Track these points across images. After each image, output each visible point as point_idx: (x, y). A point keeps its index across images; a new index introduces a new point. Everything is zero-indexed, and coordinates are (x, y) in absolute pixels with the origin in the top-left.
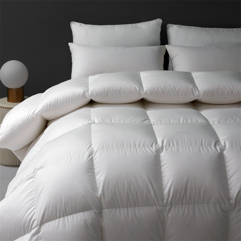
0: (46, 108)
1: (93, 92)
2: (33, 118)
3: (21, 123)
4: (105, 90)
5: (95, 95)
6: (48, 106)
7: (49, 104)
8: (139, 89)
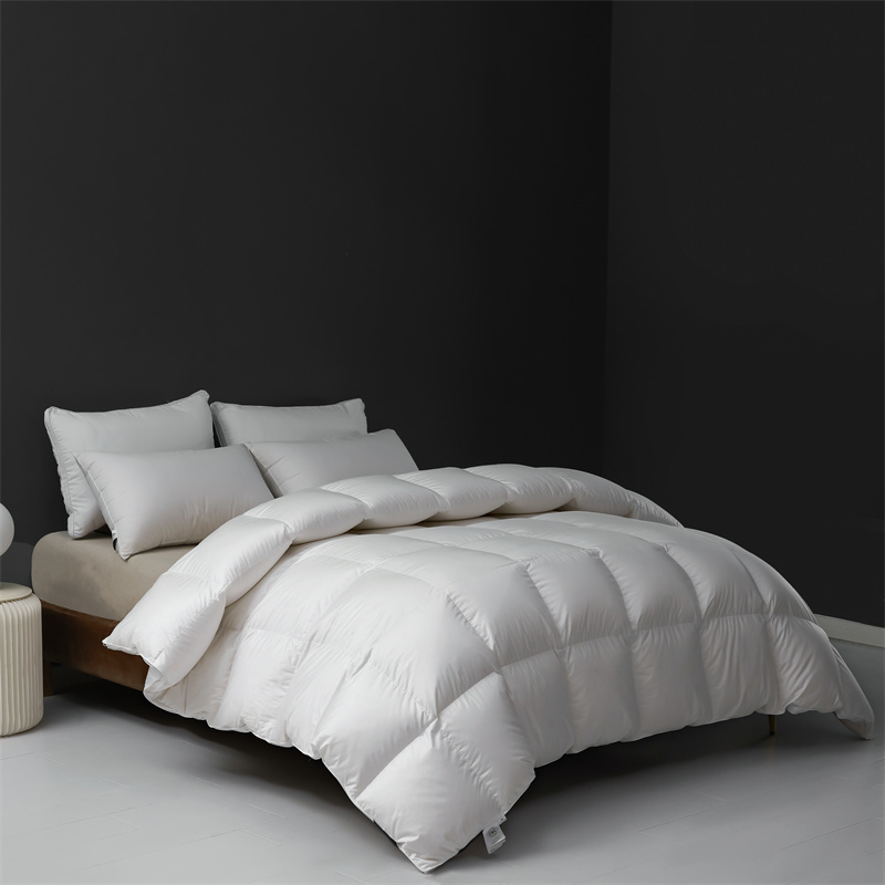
2: (215, 602)
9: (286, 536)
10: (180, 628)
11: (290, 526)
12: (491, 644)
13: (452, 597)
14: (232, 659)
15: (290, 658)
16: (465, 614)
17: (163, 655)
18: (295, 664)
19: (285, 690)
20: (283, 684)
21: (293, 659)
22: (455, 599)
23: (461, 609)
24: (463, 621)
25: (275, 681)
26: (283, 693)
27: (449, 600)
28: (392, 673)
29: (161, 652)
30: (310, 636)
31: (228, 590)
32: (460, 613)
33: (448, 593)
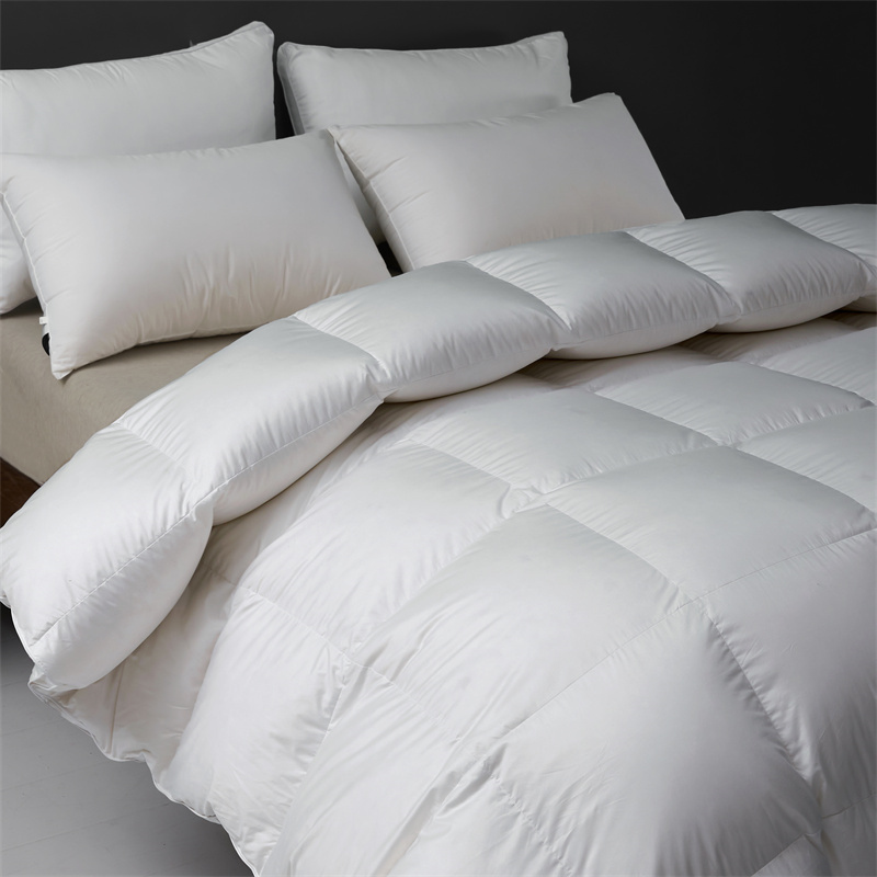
0: (233, 469)
1: (398, 364)
2: (187, 523)
3: (134, 559)
4: (435, 346)
5: (407, 374)
6: (240, 461)
7: (238, 450)
8: (549, 322)
9: (369, 387)
10: (99, 574)
11: (383, 365)
12: (806, 763)
13: (721, 627)
14: (211, 650)
15: (320, 693)
16: (750, 674)
17: (53, 633)
18: (330, 709)
19: (303, 765)
20: (300, 750)
21: (327, 698)
22: (728, 631)
23: (743, 660)
24: (744, 694)
25: (282, 740)
26: (299, 772)
27: (714, 635)
28: (548, 824)
29: (50, 625)
30: (367, 654)
31: (218, 498)
32: (738, 671)
33: (710, 615)
